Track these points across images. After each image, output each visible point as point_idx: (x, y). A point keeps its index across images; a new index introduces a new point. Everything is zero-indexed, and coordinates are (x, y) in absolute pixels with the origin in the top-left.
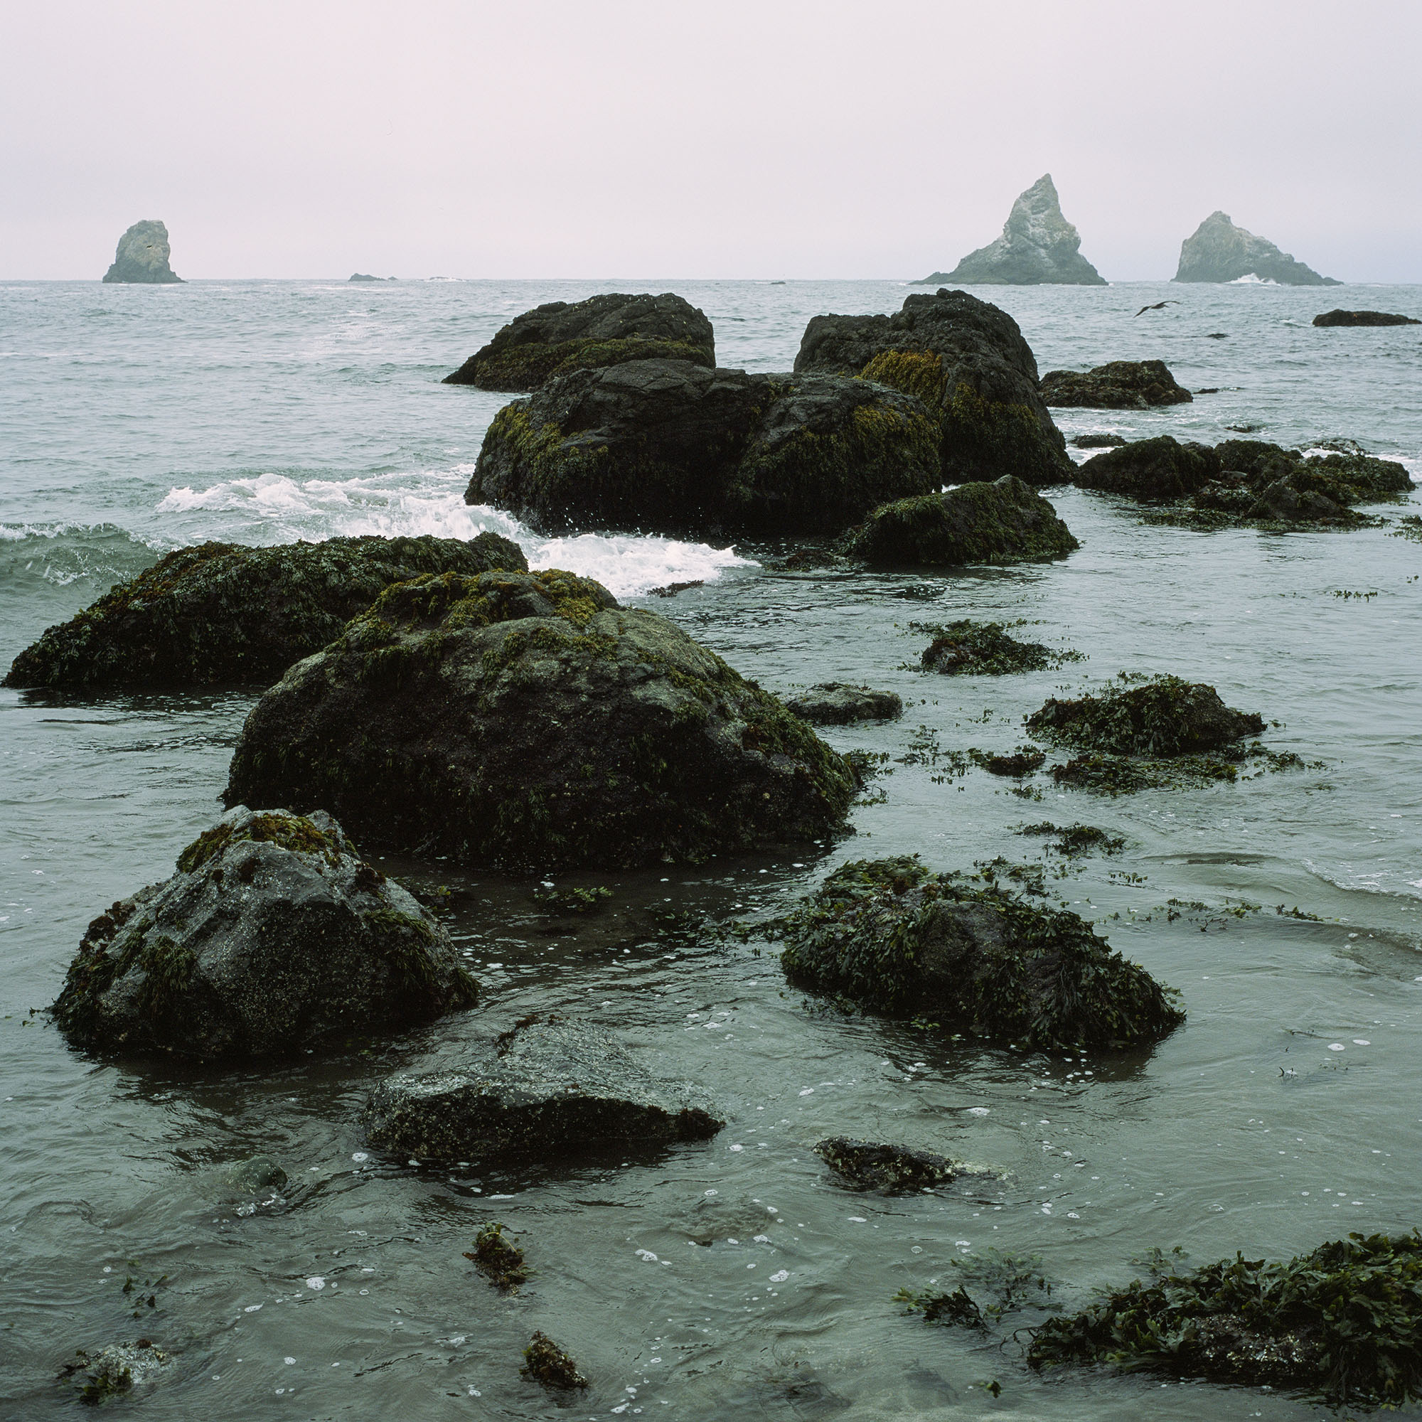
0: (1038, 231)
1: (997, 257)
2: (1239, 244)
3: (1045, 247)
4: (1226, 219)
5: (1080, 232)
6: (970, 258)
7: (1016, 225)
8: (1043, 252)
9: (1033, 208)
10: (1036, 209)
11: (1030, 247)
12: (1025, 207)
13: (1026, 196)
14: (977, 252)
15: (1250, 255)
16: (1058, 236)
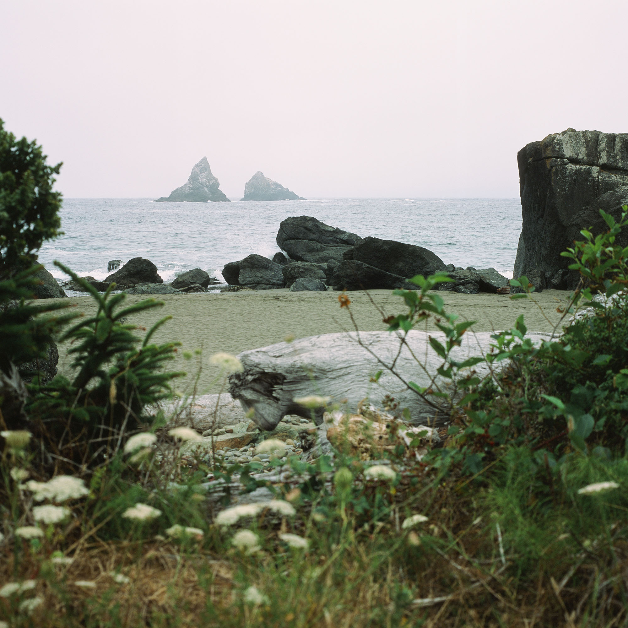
0: (203, 180)
1: (187, 191)
2: (268, 185)
3: (207, 187)
4: (262, 174)
5: (219, 181)
6: (175, 191)
7: (194, 178)
8: (205, 188)
9: (200, 171)
10: (202, 171)
11: (200, 187)
12: (197, 170)
13: (197, 166)
14: (178, 189)
15: (273, 189)
16: (211, 182)
